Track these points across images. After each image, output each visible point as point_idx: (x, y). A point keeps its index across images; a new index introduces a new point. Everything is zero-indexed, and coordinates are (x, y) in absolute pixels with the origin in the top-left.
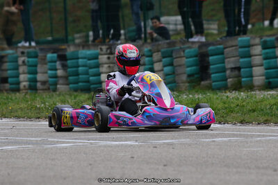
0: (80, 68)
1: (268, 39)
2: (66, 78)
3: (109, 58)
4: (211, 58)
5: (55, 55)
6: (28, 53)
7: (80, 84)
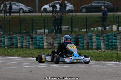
0: (37, 41)
1: (98, 34)
2: (32, 44)
3: (46, 38)
4: (79, 39)
5: (29, 37)
6: (21, 36)
7: (37, 46)
